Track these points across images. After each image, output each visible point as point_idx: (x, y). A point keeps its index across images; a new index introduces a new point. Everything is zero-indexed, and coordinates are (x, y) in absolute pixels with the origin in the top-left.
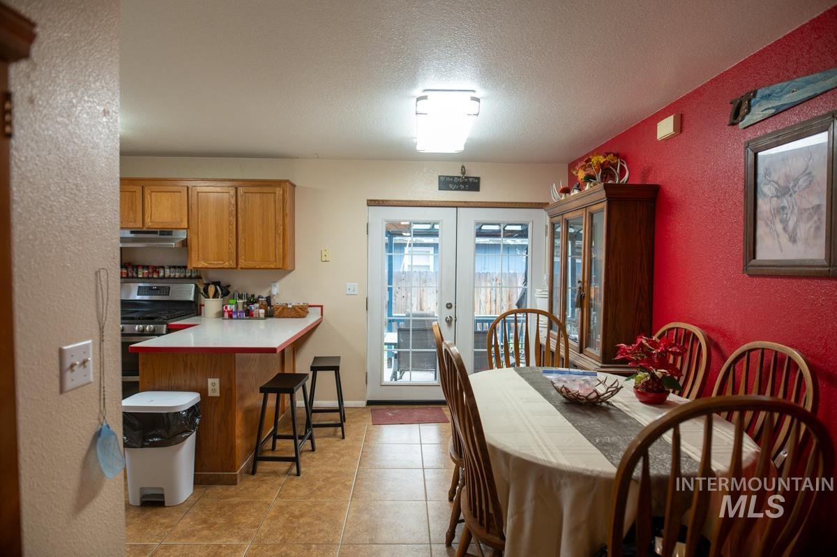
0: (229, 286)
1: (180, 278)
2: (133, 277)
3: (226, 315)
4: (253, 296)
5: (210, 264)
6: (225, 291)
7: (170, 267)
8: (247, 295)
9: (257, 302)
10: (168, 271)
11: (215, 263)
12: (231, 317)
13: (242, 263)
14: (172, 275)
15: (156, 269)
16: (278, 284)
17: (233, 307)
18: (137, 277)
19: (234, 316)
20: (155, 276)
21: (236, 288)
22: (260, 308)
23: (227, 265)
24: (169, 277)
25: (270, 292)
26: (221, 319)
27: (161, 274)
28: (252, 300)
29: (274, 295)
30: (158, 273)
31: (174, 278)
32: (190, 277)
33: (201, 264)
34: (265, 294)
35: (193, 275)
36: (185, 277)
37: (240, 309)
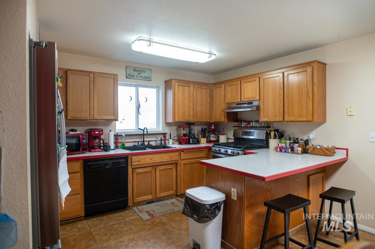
0: (283, 132)
1: (259, 127)
2: (240, 127)
3: (279, 149)
4: (297, 139)
5: (270, 119)
6: (281, 135)
7: (255, 122)
8: (294, 138)
9: (298, 143)
10: (254, 123)
11: (272, 118)
12: (281, 150)
13: (287, 118)
14: (256, 125)
15: (249, 122)
16: (314, 132)
17: (284, 145)
18: (242, 127)
19: (283, 150)
20: (249, 126)
21: (288, 134)
22: (299, 147)
23: (278, 119)
24: (255, 127)
25: (309, 136)
26: (275, 151)
27: (251, 125)
28: (296, 141)
29: (311, 139)
30: (250, 124)
31: (257, 127)
32: (264, 127)
33: (265, 119)
34: (305, 138)
35: (265, 126)
36: (261, 127)
37: (288, 146)
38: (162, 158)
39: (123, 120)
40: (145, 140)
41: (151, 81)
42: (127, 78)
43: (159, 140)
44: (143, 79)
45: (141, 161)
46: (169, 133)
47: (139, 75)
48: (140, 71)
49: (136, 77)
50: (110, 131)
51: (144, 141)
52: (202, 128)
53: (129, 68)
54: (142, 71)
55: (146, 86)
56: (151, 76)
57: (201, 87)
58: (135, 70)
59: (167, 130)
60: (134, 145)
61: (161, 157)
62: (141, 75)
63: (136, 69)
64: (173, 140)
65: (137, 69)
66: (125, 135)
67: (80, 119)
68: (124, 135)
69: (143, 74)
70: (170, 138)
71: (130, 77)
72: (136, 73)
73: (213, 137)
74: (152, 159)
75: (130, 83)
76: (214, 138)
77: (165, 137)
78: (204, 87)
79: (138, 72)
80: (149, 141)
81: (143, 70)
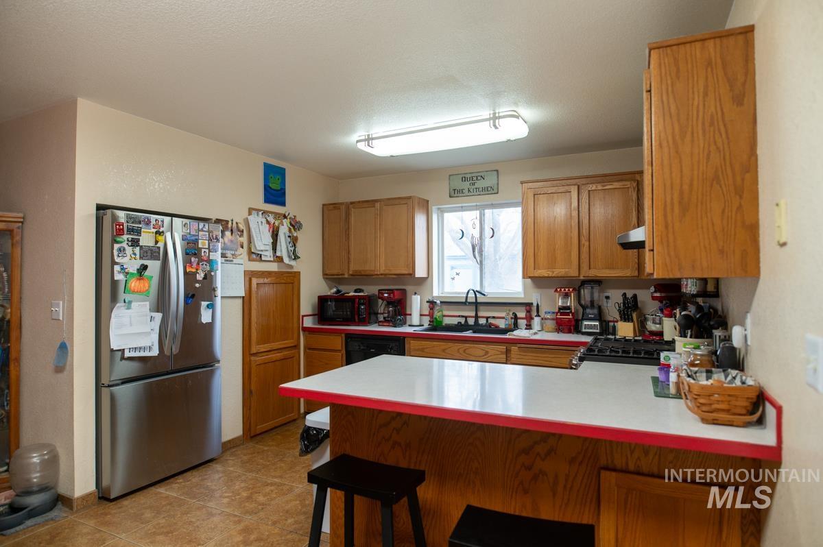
38: (467, 351)
39: (458, 274)
40: (480, 314)
41: (497, 193)
42: (450, 197)
43: (512, 318)
44: (482, 193)
45: (425, 350)
46: (535, 304)
47: (473, 187)
48: (475, 178)
49: (466, 191)
50: (415, 293)
51: (477, 317)
52: (624, 295)
53: (454, 177)
54: (479, 178)
55: (492, 204)
56: (498, 184)
57: (604, 186)
58: (464, 179)
59: (535, 297)
60: (458, 323)
61: (465, 350)
62: (476, 186)
63: (466, 176)
64: (542, 319)
65: (469, 176)
66: (441, 302)
67: (363, 273)
68: (438, 302)
69: (481, 184)
70: (538, 315)
71: (456, 195)
72: (466, 185)
73: (654, 322)
74: (447, 351)
75: (460, 205)
76: (658, 326)
77: (529, 311)
78: (616, 185)
79: (471, 182)
80: (487, 318)
81: (480, 174)
